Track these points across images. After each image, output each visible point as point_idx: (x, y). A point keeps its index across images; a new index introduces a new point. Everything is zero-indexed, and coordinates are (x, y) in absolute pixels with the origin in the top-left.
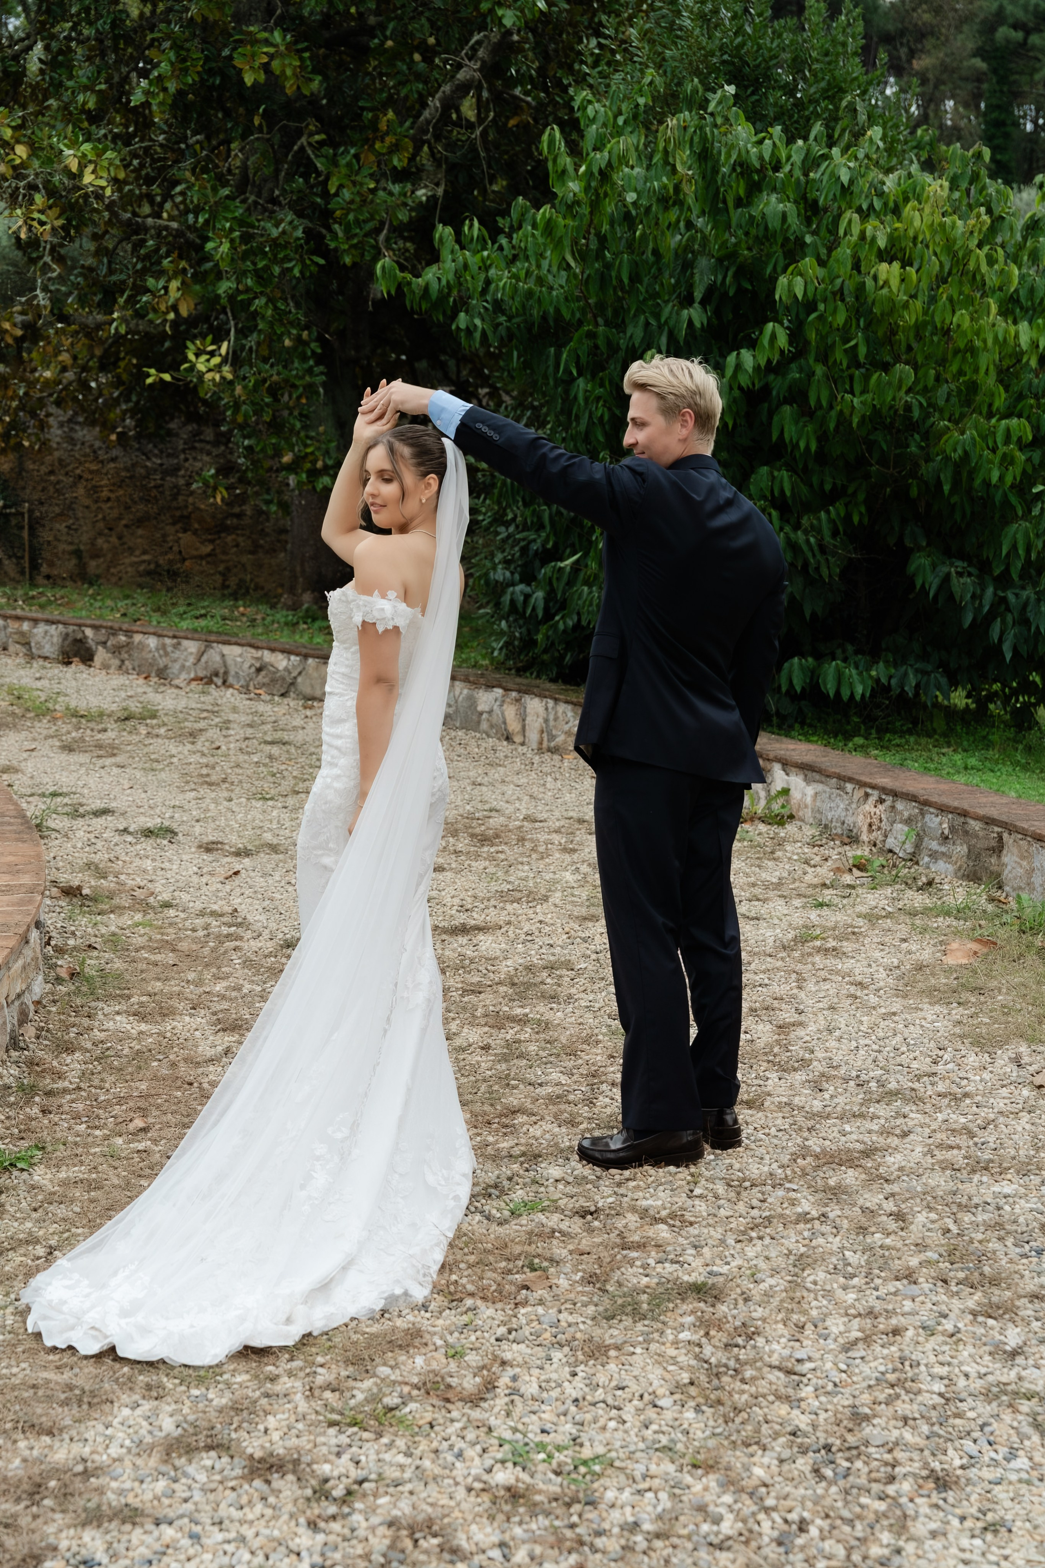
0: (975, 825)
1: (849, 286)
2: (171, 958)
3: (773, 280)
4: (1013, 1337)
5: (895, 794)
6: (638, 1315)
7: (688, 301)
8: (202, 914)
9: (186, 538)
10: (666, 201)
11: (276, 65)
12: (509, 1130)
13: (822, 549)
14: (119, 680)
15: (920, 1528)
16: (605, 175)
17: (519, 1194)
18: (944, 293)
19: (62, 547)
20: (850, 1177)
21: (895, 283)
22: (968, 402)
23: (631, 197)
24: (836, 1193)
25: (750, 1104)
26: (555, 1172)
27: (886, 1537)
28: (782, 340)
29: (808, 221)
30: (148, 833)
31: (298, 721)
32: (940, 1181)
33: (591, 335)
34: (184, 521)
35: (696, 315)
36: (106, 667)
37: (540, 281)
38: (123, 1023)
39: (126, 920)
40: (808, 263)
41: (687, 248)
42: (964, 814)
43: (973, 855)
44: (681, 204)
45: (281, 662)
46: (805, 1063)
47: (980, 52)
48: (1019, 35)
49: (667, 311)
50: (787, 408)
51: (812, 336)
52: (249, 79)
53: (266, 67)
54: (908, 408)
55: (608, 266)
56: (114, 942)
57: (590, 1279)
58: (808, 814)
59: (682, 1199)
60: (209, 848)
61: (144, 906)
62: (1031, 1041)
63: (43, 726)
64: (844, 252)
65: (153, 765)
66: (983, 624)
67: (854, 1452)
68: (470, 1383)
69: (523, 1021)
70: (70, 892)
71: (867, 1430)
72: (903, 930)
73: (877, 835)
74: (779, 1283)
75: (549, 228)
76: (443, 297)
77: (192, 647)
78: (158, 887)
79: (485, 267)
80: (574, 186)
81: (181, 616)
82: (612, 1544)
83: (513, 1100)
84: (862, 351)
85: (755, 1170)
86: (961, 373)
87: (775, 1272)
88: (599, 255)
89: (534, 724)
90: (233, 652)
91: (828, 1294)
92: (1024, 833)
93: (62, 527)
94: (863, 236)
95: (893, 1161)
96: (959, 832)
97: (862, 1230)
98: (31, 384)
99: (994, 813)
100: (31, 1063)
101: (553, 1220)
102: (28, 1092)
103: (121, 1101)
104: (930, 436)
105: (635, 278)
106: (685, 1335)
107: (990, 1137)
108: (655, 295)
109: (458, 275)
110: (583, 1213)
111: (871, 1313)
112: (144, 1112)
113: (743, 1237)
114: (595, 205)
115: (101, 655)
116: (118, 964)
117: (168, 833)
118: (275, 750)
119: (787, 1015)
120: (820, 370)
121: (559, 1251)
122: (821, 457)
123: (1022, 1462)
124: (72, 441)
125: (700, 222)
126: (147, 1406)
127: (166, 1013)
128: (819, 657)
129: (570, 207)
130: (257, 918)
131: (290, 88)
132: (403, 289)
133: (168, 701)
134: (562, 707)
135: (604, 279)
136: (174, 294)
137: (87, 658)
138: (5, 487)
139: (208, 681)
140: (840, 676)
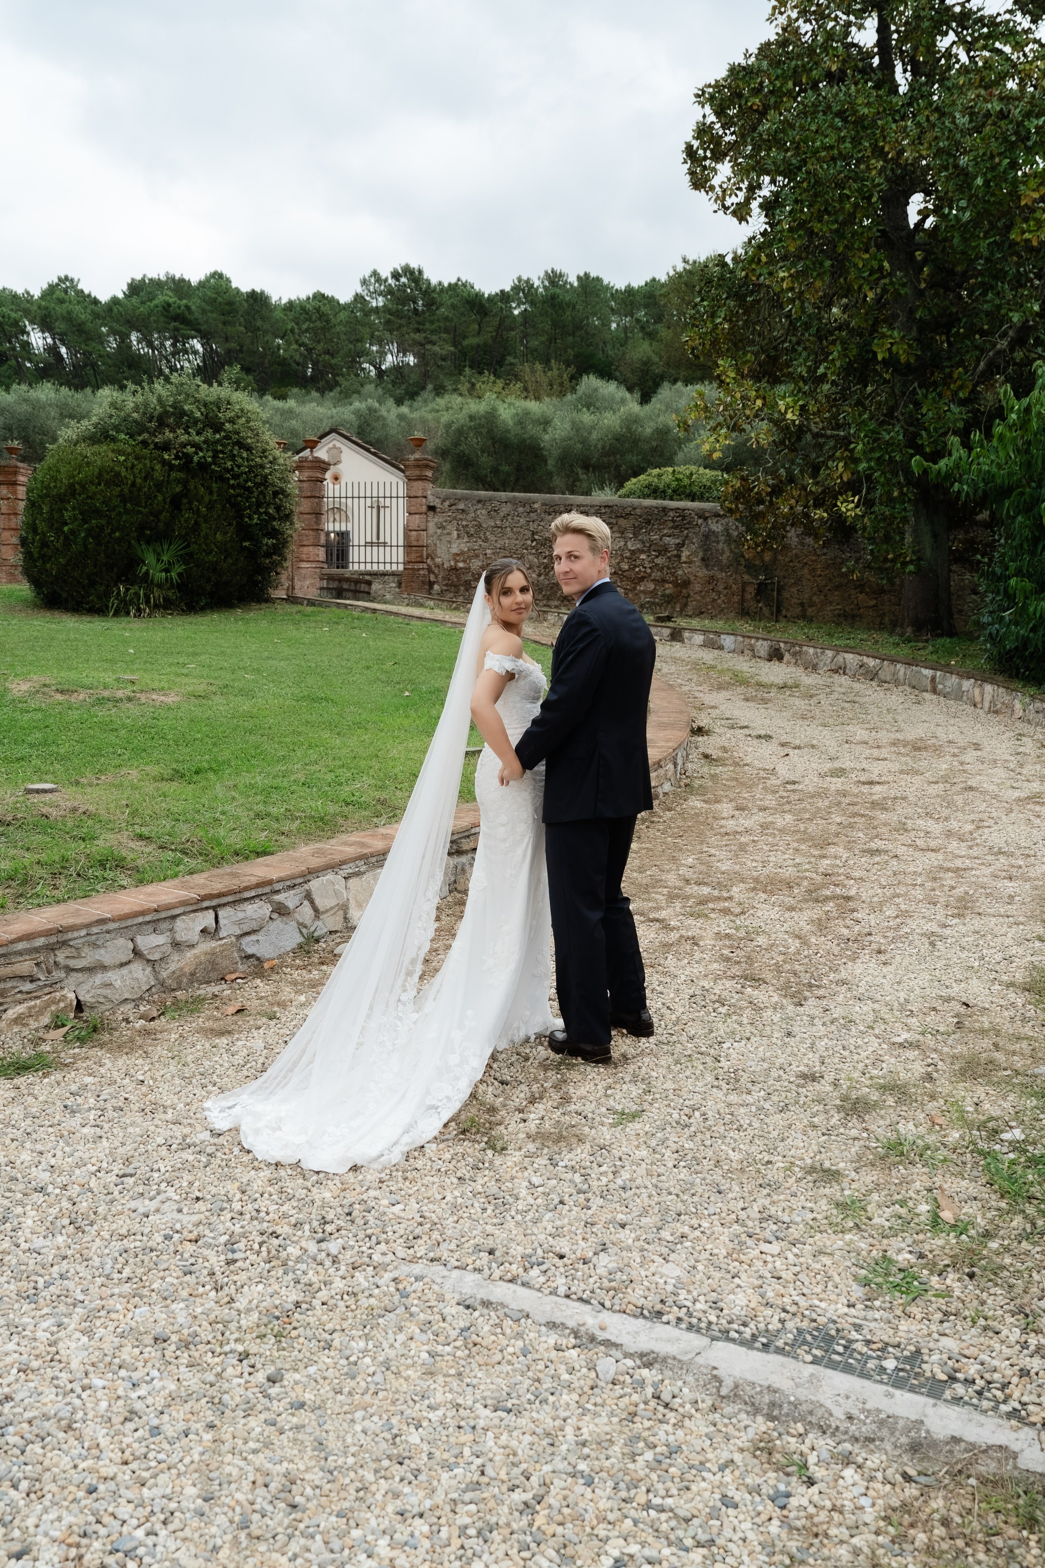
8: (759, 769)
9: (861, 597)
11: (894, 348)
14: (792, 669)
16: (1028, 409)
19: (794, 601)
30: (759, 737)
33: (1022, 494)
34: (860, 587)
36: (787, 663)
37: (999, 465)
38: (699, 804)
39: (724, 769)
45: (871, 662)
52: (879, 357)
53: (890, 350)
55: (1032, 457)
56: (714, 777)
60: (782, 744)
61: (736, 764)
63: (741, 689)
65: (783, 708)
75: (1001, 438)
76: (947, 475)
77: (830, 653)
78: (748, 758)
79: (978, 457)
80: (1013, 416)
81: (839, 638)
88: (1026, 451)
89: (988, 698)
90: (849, 657)
91: (896, 905)
93: (794, 590)
95: (973, 872)
97: (933, 890)
106: (827, 908)
109: (956, 464)
111: (906, 911)
115: (787, 657)
116: (709, 784)
117: (768, 737)
118: (847, 705)
123: (915, 951)
124: (803, 544)
127: (717, 802)
130: (781, 772)
131: (903, 358)
132: (925, 472)
133: (808, 680)
134: (1001, 690)
135: (1029, 464)
136: (841, 470)
137: (780, 658)
138: (766, 569)
139: (836, 671)
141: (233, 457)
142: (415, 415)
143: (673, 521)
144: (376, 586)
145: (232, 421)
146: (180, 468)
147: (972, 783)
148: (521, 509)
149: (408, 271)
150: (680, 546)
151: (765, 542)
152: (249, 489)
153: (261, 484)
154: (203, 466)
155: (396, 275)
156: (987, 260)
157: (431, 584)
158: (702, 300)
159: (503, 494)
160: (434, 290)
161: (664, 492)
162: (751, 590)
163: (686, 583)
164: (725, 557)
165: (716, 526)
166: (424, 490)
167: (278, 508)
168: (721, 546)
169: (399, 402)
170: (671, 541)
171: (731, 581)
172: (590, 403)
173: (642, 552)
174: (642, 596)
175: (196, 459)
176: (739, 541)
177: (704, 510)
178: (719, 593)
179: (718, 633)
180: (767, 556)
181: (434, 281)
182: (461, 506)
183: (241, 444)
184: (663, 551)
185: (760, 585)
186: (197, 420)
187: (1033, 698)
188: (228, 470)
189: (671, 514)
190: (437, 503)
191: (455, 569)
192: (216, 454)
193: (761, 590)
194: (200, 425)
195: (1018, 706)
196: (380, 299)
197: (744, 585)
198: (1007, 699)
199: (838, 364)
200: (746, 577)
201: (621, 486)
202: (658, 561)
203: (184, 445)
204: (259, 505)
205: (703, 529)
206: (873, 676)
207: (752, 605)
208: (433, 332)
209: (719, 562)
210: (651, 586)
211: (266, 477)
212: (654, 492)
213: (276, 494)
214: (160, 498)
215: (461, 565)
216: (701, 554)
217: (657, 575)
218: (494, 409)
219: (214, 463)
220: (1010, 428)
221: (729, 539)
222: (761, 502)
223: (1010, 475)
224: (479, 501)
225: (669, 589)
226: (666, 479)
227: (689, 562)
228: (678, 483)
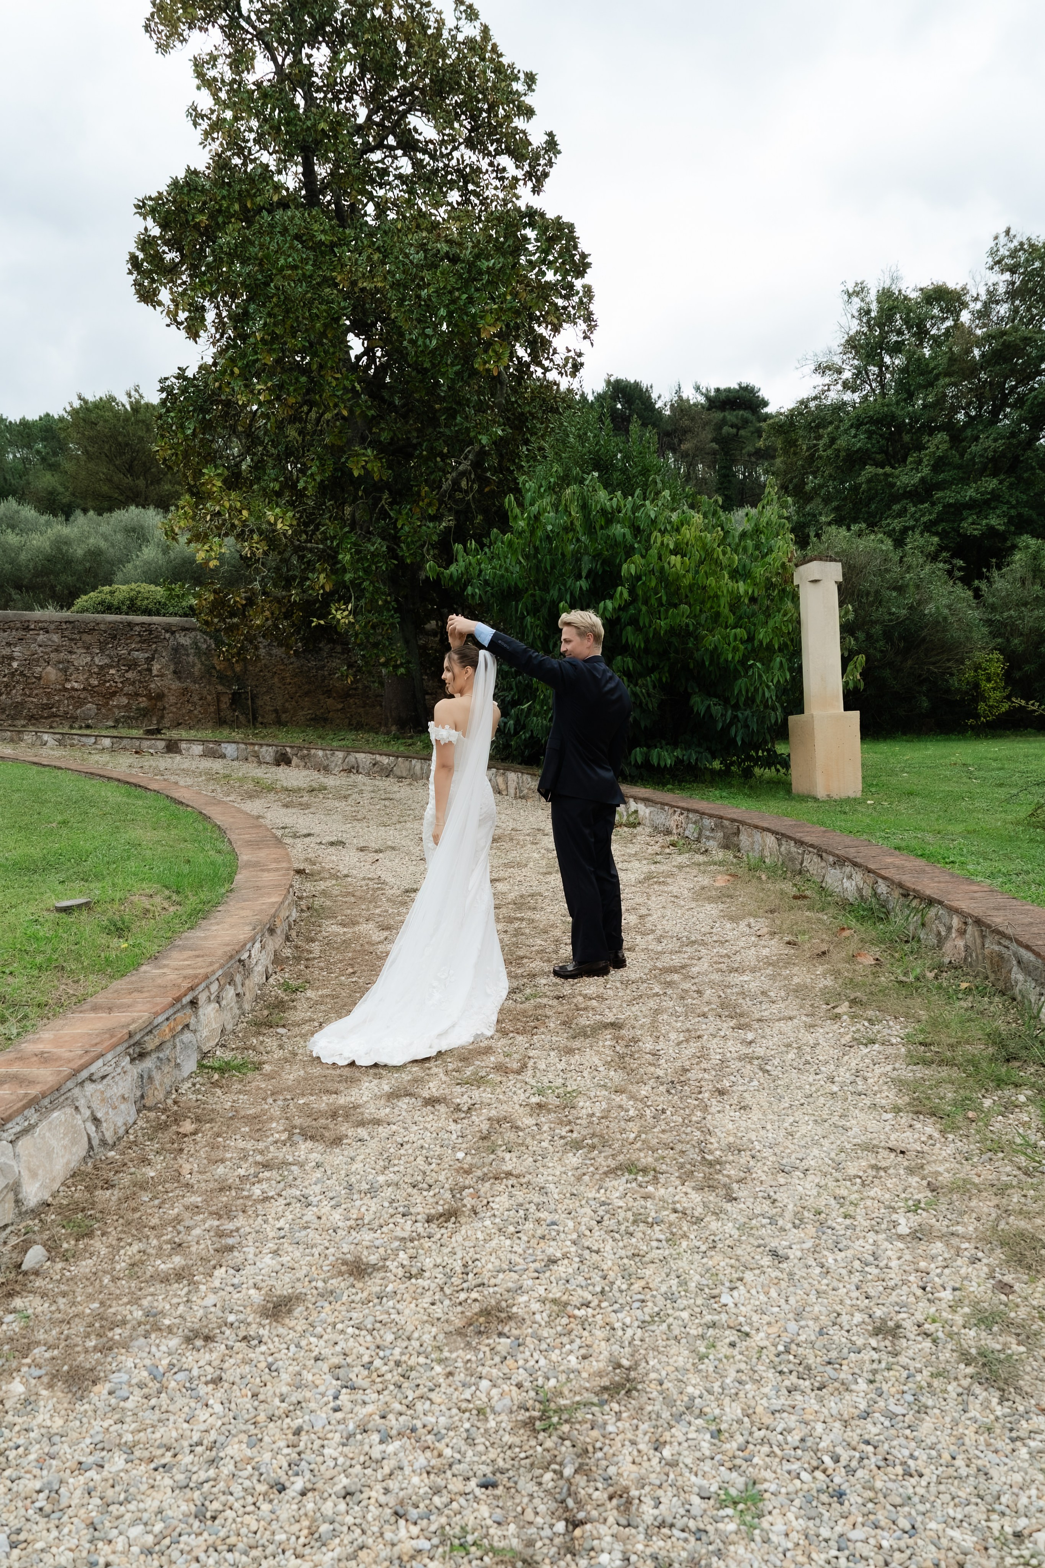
0: (726, 823)
1: (657, 568)
2: (353, 899)
3: (620, 566)
4: (750, 1036)
5: (688, 810)
6: (586, 1036)
7: (579, 577)
8: (364, 879)
9: (330, 701)
10: (566, 529)
11: (369, 466)
12: (520, 965)
13: (648, 695)
14: (306, 772)
15: (713, 1110)
16: (537, 518)
17: (528, 991)
18: (703, 569)
19: (268, 708)
20: (676, 977)
21: (678, 565)
22: (716, 622)
23: (549, 528)
24: (670, 984)
25: (629, 950)
26: (544, 981)
27: (699, 1114)
28: (626, 595)
29: (636, 537)
30: (332, 844)
31: (396, 789)
32: (716, 977)
33: (533, 595)
34: (328, 693)
35: (583, 584)
36: (298, 766)
37: (507, 570)
38: (335, 928)
39: (329, 883)
40: (637, 557)
41: (578, 552)
42: (721, 818)
43: (725, 837)
44: (573, 530)
45: (385, 760)
46: (653, 931)
47: (714, 440)
48: (734, 430)
49: (569, 582)
50: (629, 628)
51: (640, 592)
52: (356, 474)
53: (365, 468)
54: (687, 625)
55: (540, 562)
56: (324, 893)
57: (564, 1023)
58: (647, 822)
59: (602, 990)
60: (362, 849)
61: (335, 877)
62: (755, 917)
63: (271, 796)
64: (653, 552)
65: (329, 812)
66: (726, 728)
67: (683, 1083)
68: (515, 1066)
69: (522, 919)
70: (299, 872)
71: (689, 1075)
72: (695, 872)
73: (680, 830)
74: (648, 1021)
75: (510, 544)
76: (459, 579)
77: (340, 755)
78: (341, 868)
79: (479, 564)
80: (522, 523)
82: (584, 1122)
83: (521, 953)
84: (664, 599)
85: (633, 976)
86: (711, 607)
87: (645, 1017)
88: (535, 557)
89: (512, 786)
90: (361, 756)
91: (669, 1024)
92: (749, 825)
93: (267, 698)
94: (662, 543)
95: (695, 970)
96: (719, 826)
97: (682, 998)
98: (251, 627)
99: (735, 816)
100: (297, 947)
101: (544, 1001)
102: (298, 959)
103: (341, 961)
104: (698, 639)
105: (553, 567)
106: (608, 1043)
107: (738, 958)
108: (563, 575)
109: (466, 569)
110: (558, 998)
111: (688, 1030)
112: (352, 966)
113: (630, 1003)
114: (533, 532)
115: (295, 761)
116: (328, 903)
117: (341, 843)
118: (387, 803)
119: (643, 911)
120: (644, 608)
121: (549, 1013)
122: (646, 650)
123: (755, 1083)
124: (271, 655)
125: (583, 538)
126: (376, 1081)
127: (354, 923)
128: (649, 747)
129: (520, 534)
130: (390, 880)
131: (376, 477)
132: (440, 576)
133: (331, 781)
134: (525, 776)
135: (538, 568)
136: (322, 580)
137: (288, 762)
138: (238, 679)
139: (349, 771)
140: (659, 756)
143: (139, 635)
150: (150, 660)
151: (239, 654)
158: (168, 411)
161: (119, 608)
162: (226, 700)
163: (160, 696)
164: (197, 670)
165: (185, 640)
168: (191, 659)
170: (141, 656)
171: (205, 692)
173: (112, 667)
174: (116, 711)
176: (208, 653)
177: (169, 625)
178: (194, 704)
179: (218, 743)
180: (238, 668)
184: (132, 665)
185: (234, 694)
189: (137, 628)
193: (236, 699)
197: (219, 695)
199: (318, 479)
200: (220, 688)
201: (71, 603)
202: (129, 675)
205: (171, 642)
206: (388, 772)
207: (228, 714)
209: (191, 674)
210: (124, 701)
216: (172, 667)
217: (129, 689)
220: (519, 536)
221: (199, 653)
222: (232, 615)
223: (521, 578)
225: (144, 702)
226: (119, 596)
227: (162, 676)
228: (132, 600)
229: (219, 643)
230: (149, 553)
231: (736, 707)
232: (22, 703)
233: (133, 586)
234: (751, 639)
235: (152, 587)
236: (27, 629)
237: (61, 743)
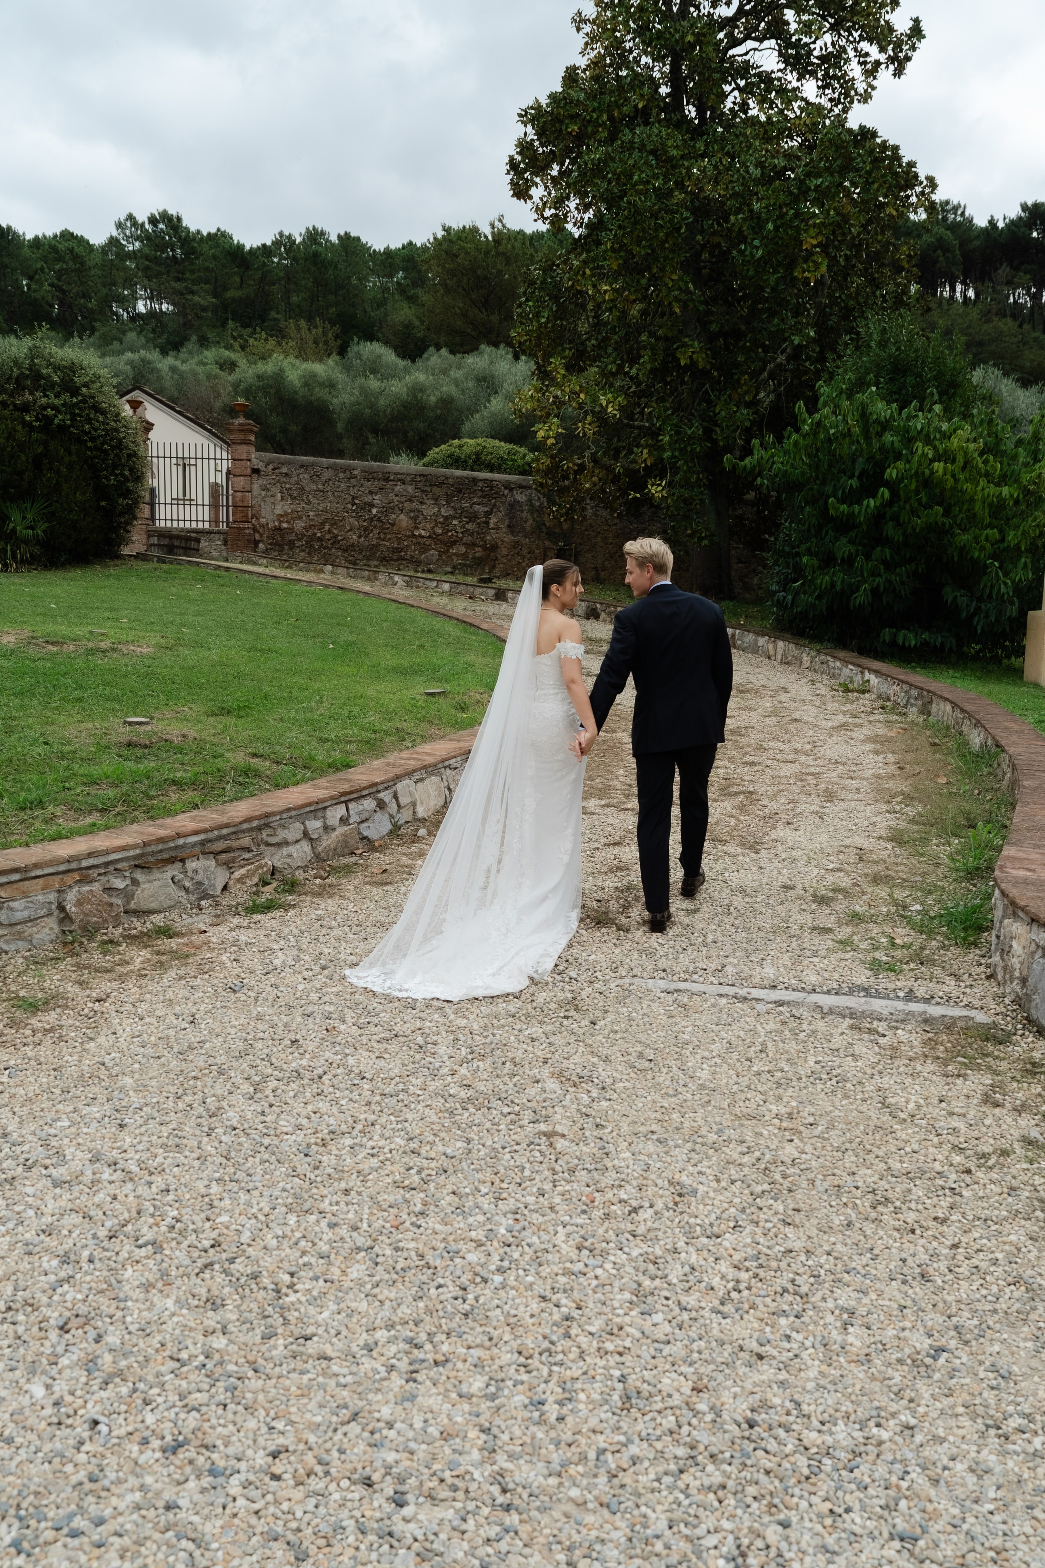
0: (926, 693)
1: (919, 473)
3: (885, 470)
5: (904, 682)
7: (852, 476)
10: (844, 436)
11: (695, 356)
13: (903, 583)
16: (819, 424)
18: (963, 475)
19: (590, 566)
21: (941, 471)
22: (971, 522)
23: (832, 431)
28: (887, 495)
29: (903, 445)
35: (854, 482)
37: (792, 465)
40: (901, 463)
41: (853, 453)
42: (922, 689)
43: (924, 705)
44: (851, 435)
49: (843, 480)
50: (890, 523)
51: (902, 493)
52: (683, 363)
53: (691, 358)
54: (944, 524)
55: (820, 460)
58: (875, 690)
64: (914, 459)
72: (882, 726)
73: (896, 698)
75: (797, 443)
76: (752, 471)
79: (773, 456)
80: (807, 427)
84: (924, 499)
86: (968, 510)
88: (817, 456)
89: (780, 652)
92: (938, 695)
93: (590, 556)
94: (923, 452)
96: (920, 696)
98: (580, 490)
99: (931, 688)
104: (953, 536)
105: (830, 466)
107: (861, 772)
109: (760, 461)
114: (816, 435)
115: (603, 616)
120: (907, 507)
122: (905, 544)
124: (596, 515)
125: (861, 441)
129: (806, 435)
131: (702, 365)
132: (734, 467)
134: (792, 645)
135: (818, 465)
136: (645, 455)
137: (597, 617)
138: (566, 537)
140: (905, 637)
141: (89, 421)
142: (184, 367)
143: (482, 491)
144: (203, 544)
145: (86, 385)
146: (41, 430)
147: (796, 715)
148: (341, 475)
149: (165, 217)
150: (488, 514)
151: (567, 514)
152: (105, 452)
153: (117, 447)
154: (62, 428)
155: (153, 220)
156: (773, 289)
157: (256, 543)
158: (527, 300)
159: (324, 461)
160: (194, 240)
161: (466, 463)
163: (494, 548)
164: (528, 525)
165: (521, 497)
166: (249, 453)
167: (131, 470)
168: (524, 514)
169: (164, 352)
170: (481, 509)
171: (535, 548)
172: (374, 368)
173: (455, 518)
174: (455, 558)
175: (56, 421)
176: (540, 511)
177: (509, 482)
178: (524, 557)
180: (565, 526)
181: (193, 229)
182: (284, 470)
183: (96, 408)
184: (473, 517)
185: (561, 551)
186: (53, 385)
187: (819, 652)
188: (86, 433)
189: (481, 484)
190: (261, 466)
191: (279, 529)
192: (73, 417)
194: (57, 389)
195: (806, 659)
196: (137, 244)
197: (547, 550)
198: (796, 652)
199: (649, 367)
200: (547, 543)
201: (422, 454)
202: (469, 526)
203: (45, 408)
204: (115, 466)
205: (509, 498)
208: (194, 282)
209: (524, 528)
210: (463, 549)
211: (120, 441)
212: (456, 462)
213: (129, 456)
214: (23, 458)
215: (285, 525)
216: (508, 522)
217: (468, 539)
218: (282, 370)
219: (72, 426)
220: (804, 437)
221: (532, 509)
222: (565, 479)
223: (803, 474)
224: (302, 466)
225: (479, 552)
226: (467, 450)
227: (497, 529)
228: (478, 454)
229: (552, 502)
230: (496, 404)
231: (980, 599)
232: (377, 546)
233: (480, 441)
234: (1003, 540)
235: (497, 443)
236: (387, 480)
237: (408, 585)
